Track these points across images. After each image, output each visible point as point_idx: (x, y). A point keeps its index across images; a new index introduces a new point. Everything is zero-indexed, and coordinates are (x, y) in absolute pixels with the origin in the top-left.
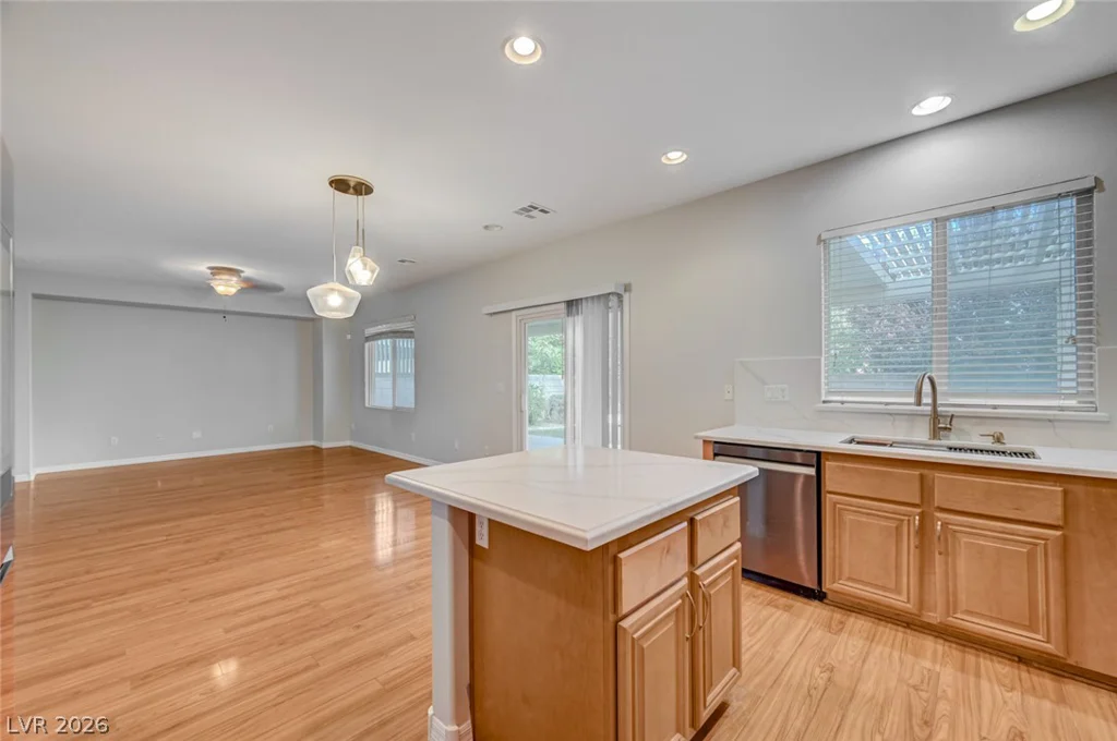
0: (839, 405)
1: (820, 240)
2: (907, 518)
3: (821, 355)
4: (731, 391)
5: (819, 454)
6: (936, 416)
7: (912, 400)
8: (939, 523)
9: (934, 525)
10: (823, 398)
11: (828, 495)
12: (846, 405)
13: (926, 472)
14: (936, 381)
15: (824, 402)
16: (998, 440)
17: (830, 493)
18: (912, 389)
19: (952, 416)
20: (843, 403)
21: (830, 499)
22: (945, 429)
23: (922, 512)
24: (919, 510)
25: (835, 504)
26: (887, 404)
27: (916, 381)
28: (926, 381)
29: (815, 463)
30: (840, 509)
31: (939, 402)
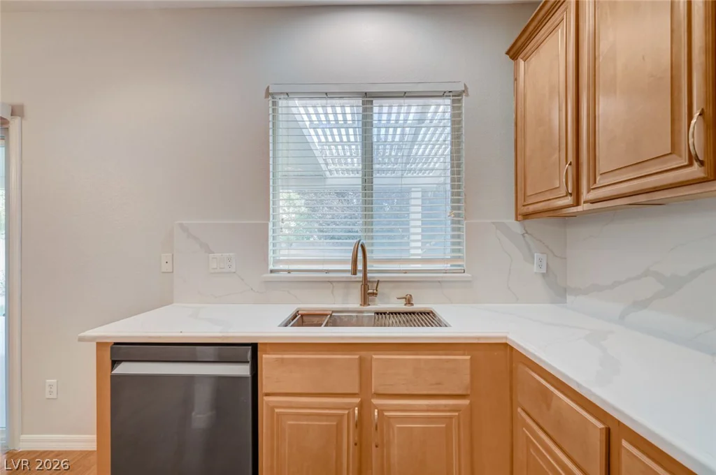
0: (285, 274)
1: (268, 94)
2: (346, 412)
3: (269, 220)
4: (170, 262)
5: (254, 347)
6: (366, 282)
7: (349, 267)
8: (376, 410)
9: (372, 413)
10: (271, 267)
11: (266, 398)
12: (293, 274)
13: (363, 353)
14: (367, 248)
15: (272, 271)
16: (409, 301)
17: (267, 395)
18: (349, 256)
19: (378, 281)
20: (289, 271)
21: (267, 403)
22: (373, 294)
23: (361, 402)
24: (357, 400)
25: (272, 408)
26: (328, 271)
27: (352, 248)
28: (360, 248)
29: (249, 359)
30: (279, 414)
31: (368, 268)
